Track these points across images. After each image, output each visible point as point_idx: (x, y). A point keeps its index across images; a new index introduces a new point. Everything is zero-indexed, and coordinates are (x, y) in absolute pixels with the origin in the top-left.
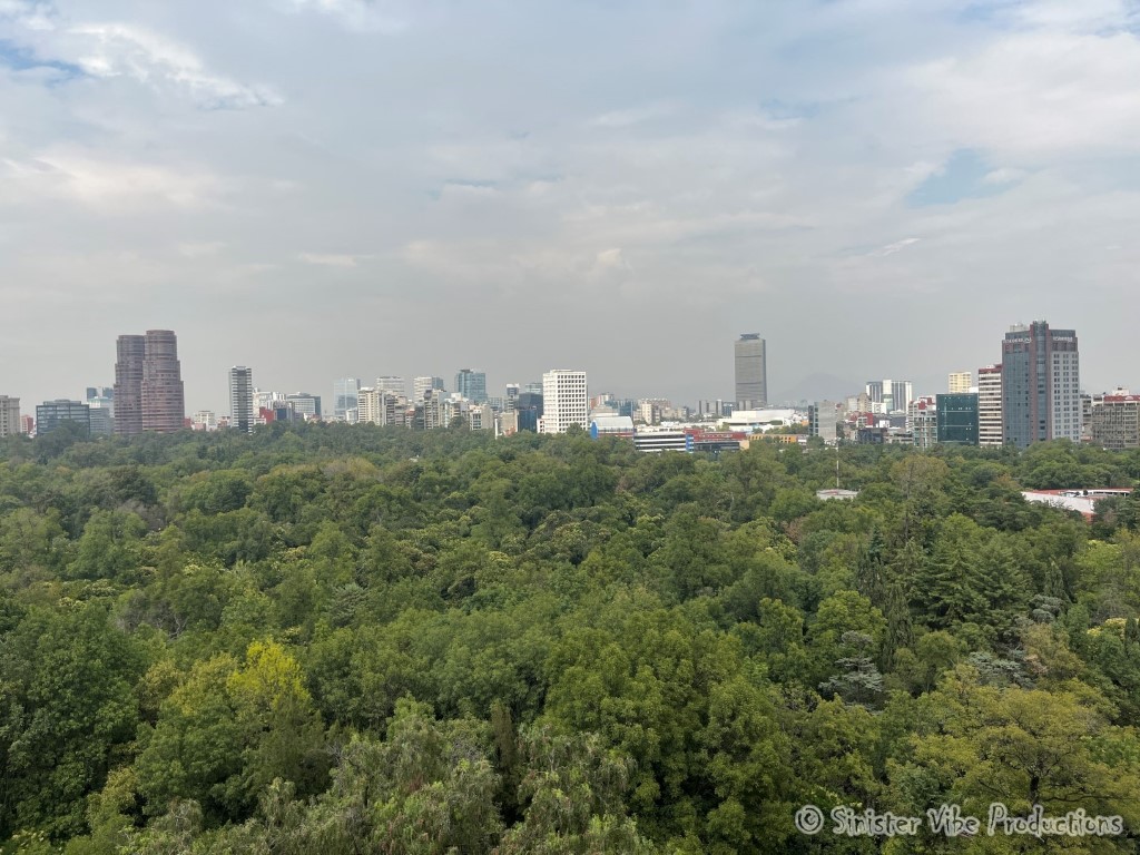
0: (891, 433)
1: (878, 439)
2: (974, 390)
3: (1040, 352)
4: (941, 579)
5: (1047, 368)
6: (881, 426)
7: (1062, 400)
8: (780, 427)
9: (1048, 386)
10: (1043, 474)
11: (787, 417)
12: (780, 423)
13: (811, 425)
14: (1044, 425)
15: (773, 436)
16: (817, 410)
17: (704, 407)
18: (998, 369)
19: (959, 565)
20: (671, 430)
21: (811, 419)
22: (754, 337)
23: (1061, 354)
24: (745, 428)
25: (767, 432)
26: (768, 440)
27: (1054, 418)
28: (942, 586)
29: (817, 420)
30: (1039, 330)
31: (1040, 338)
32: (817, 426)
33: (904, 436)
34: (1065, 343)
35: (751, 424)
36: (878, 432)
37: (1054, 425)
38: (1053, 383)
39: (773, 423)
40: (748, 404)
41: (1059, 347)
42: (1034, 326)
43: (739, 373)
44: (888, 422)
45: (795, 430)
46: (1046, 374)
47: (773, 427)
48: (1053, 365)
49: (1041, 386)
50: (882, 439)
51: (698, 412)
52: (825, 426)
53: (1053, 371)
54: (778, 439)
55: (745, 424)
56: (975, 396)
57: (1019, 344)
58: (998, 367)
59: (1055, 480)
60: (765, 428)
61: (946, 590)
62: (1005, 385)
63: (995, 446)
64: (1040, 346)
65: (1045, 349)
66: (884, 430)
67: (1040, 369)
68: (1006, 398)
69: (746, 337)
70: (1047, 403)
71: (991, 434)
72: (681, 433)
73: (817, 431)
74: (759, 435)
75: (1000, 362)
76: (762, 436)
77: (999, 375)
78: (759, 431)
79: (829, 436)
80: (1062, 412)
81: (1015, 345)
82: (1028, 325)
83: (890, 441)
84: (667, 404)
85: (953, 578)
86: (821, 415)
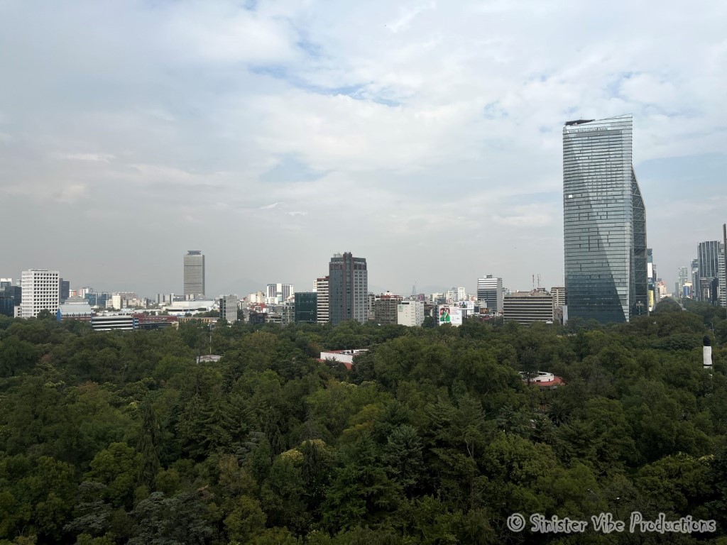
0: (269, 316)
1: (261, 320)
2: (315, 290)
3: (348, 270)
4: (207, 423)
5: (351, 279)
6: (264, 312)
7: (359, 297)
8: (204, 312)
9: (351, 289)
10: (335, 341)
11: (210, 305)
12: (205, 309)
13: (221, 311)
14: (350, 311)
15: (197, 319)
16: (225, 301)
17: (161, 299)
18: (327, 279)
19: (217, 413)
20: (127, 314)
21: (221, 307)
22: (198, 253)
23: (359, 271)
24: (181, 313)
25: (194, 316)
26: (194, 321)
27: (355, 308)
28: (208, 427)
29: (225, 308)
30: (348, 256)
31: (348, 262)
32: (225, 311)
33: (276, 318)
34: (360, 265)
35: (185, 310)
36: (262, 315)
37: (355, 311)
38: (354, 288)
39: (199, 310)
40: (192, 296)
41: (358, 267)
42: (345, 255)
43: (186, 276)
44: (268, 309)
45: (212, 314)
46: (351, 282)
47: (199, 312)
48: (354, 278)
49: (348, 289)
50: (264, 321)
51: (157, 302)
52: (230, 312)
53: (354, 281)
54: (200, 320)
55: (181, 310)
56: (315, 294)
57: (338, 265)
58: (327, 277)
59: (341, 344)
60: (193, 313)
61: (210, 431)
62: (330, 287)
63: (322, 323)
64: (348, 266)
65: (350, 268)
66: (266, 314)
67: (348, 278)
68: (331, 296)
69: (191, 253)
70: (351, 299)
71: (323, 316)
72: (129, 317)
73: (225, 315)
74: (189, 318)
75: (328, 275)
76: (190, 318)
77: (327, 282)
78: (190, 315)
79: (231, 318)
80: (359, 304)
81: (336, 265)
82: (342, 253)
83: (268, 321)
84: (134, 296)
85: (214, 422)
86: (228, 305)
